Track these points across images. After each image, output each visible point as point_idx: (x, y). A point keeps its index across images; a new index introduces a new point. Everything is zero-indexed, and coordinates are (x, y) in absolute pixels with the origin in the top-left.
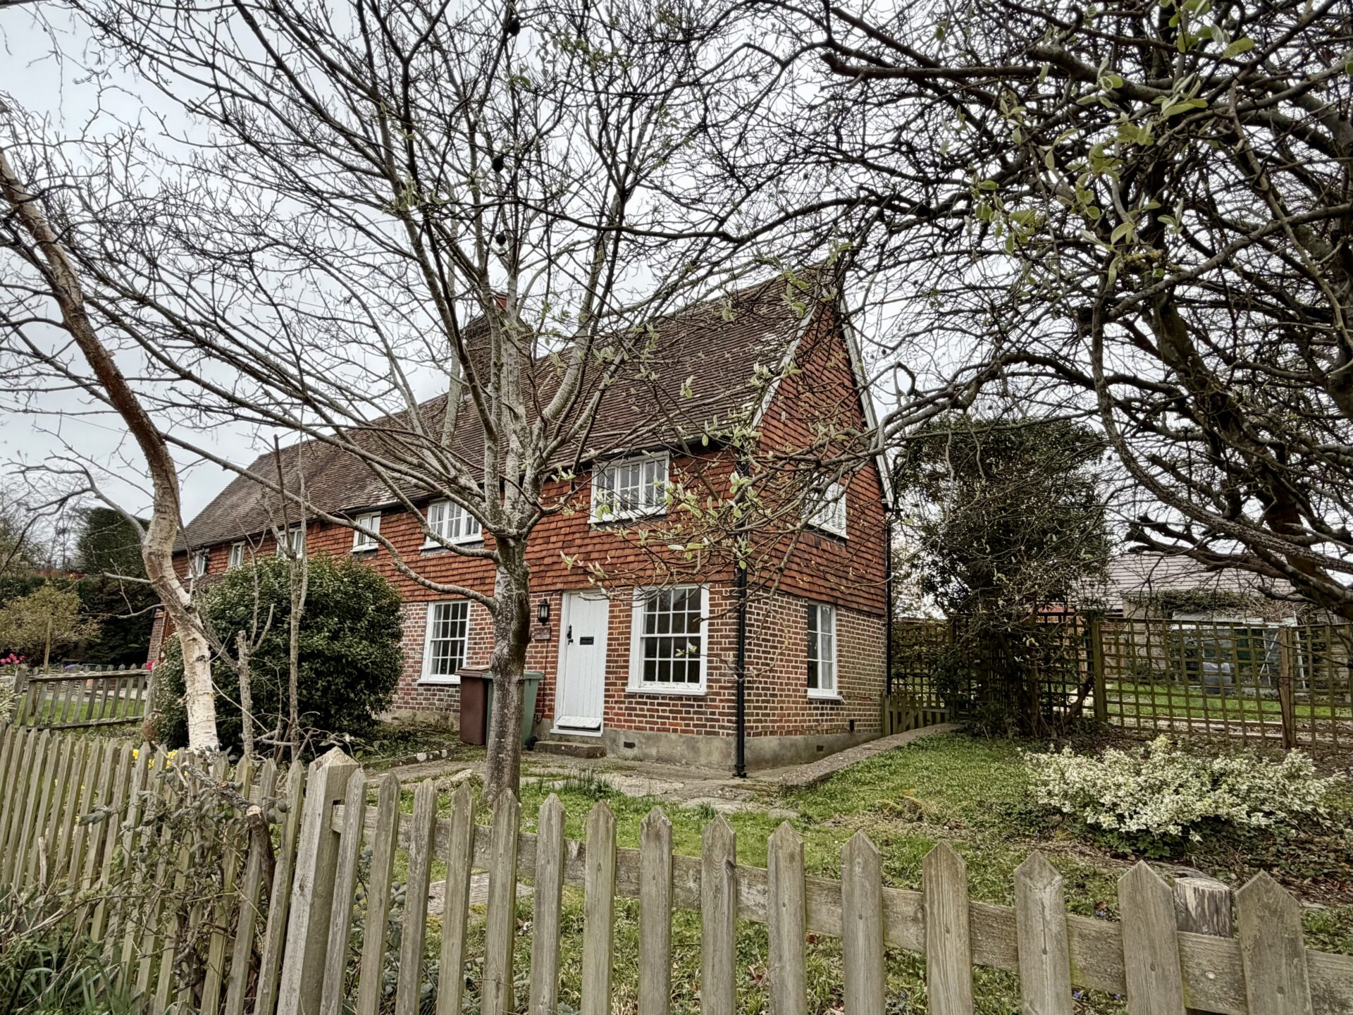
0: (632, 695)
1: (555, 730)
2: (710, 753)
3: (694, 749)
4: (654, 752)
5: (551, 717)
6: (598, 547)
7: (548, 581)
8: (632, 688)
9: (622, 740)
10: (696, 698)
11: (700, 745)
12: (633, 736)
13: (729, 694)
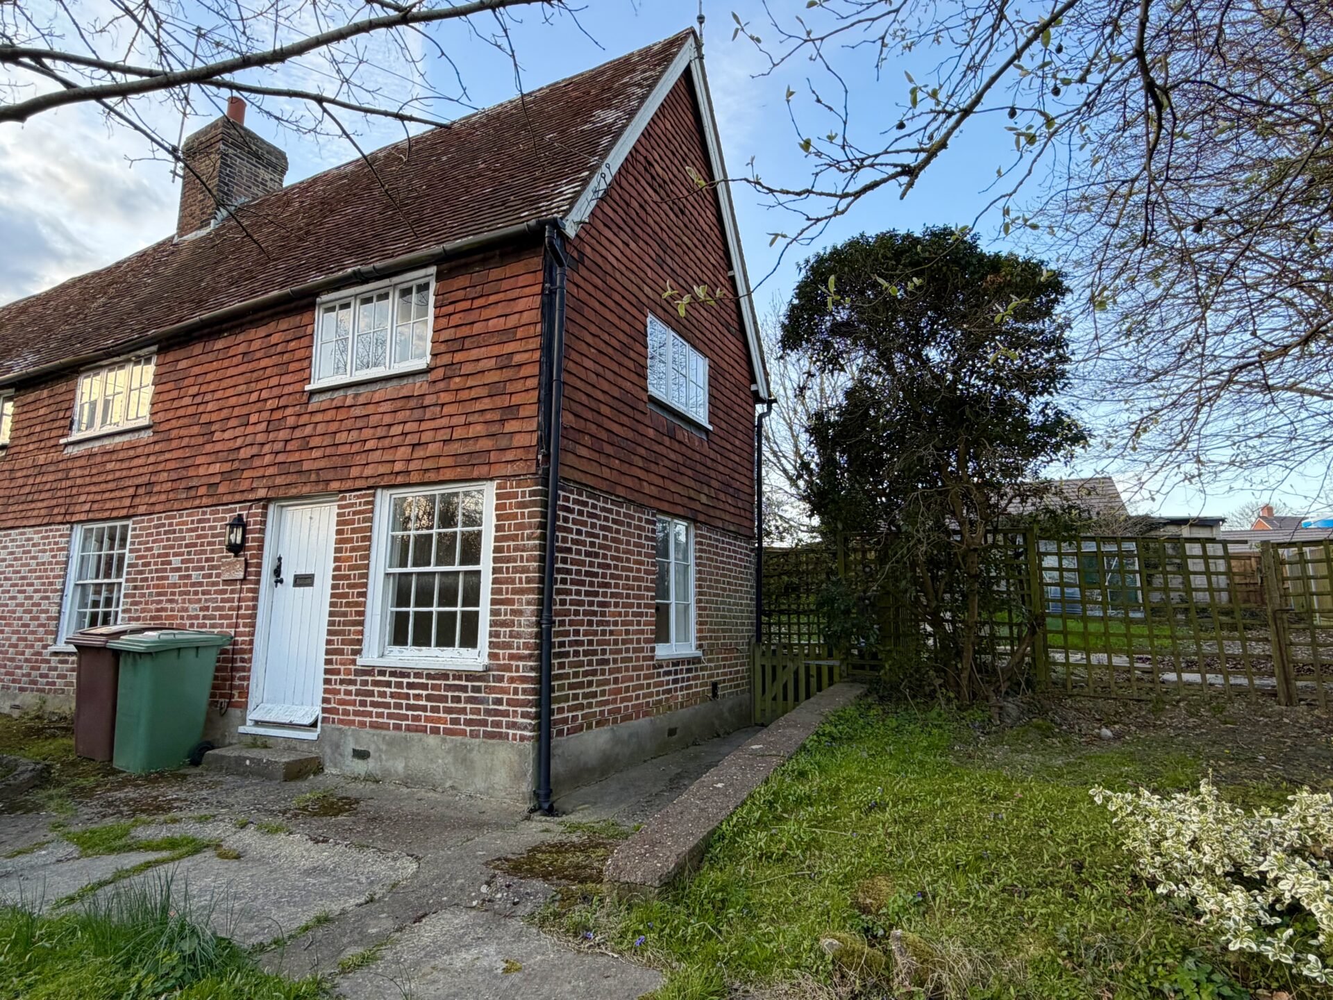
0: (368, 671)
1: (249, 728)
2: (490, 771)
3: (465, 761)
4: (400, 766)
5: (244, 706)
6: (321, 429)
7: (245, 485)
8: (369, 658)
9: (350, 745)
10: (470, 676)
11: (475, 755)
12: (367, 740)
13: (526, 669)
